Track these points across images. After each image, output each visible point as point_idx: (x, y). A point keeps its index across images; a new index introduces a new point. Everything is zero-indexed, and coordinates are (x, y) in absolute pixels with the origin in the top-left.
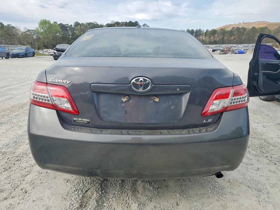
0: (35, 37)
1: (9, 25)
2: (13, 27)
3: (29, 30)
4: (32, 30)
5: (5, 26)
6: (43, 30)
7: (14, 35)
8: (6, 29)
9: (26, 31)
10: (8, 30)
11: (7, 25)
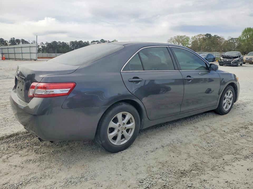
0: (236, 44)
1: (215, 36)
2: (218, 37)
3: (232, 39)
4: (235, 39)
5: (212, 36)
6: (245, 37)
7: (218, 44)
8: (213, 39)
9: (229, 40)
10: (214, 40)
11: (214, 36)
